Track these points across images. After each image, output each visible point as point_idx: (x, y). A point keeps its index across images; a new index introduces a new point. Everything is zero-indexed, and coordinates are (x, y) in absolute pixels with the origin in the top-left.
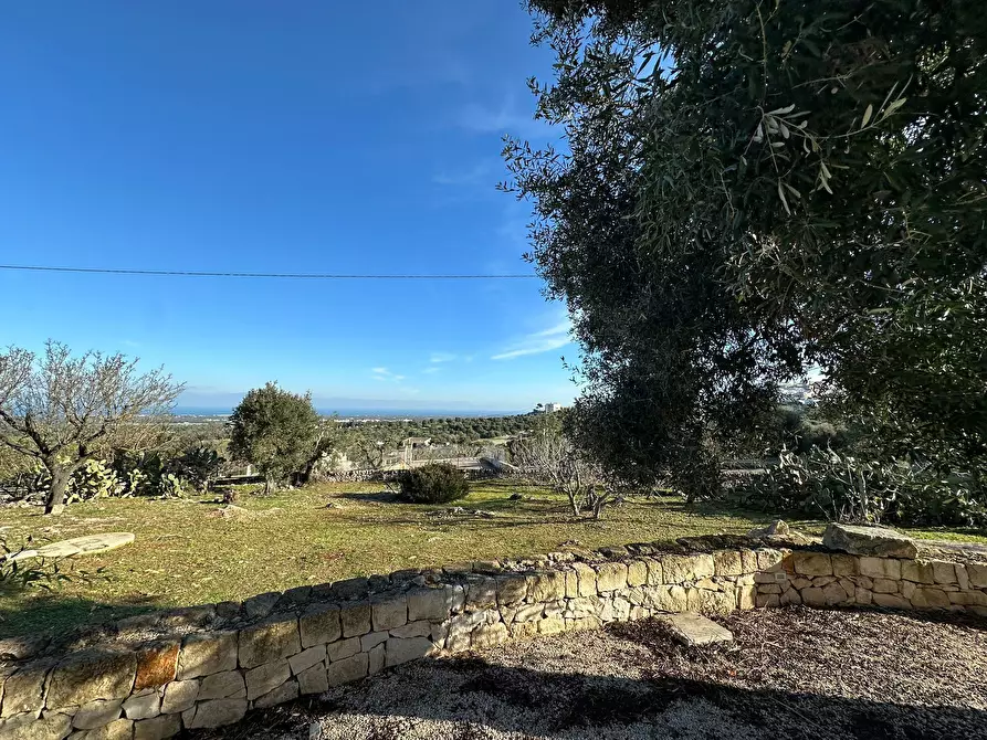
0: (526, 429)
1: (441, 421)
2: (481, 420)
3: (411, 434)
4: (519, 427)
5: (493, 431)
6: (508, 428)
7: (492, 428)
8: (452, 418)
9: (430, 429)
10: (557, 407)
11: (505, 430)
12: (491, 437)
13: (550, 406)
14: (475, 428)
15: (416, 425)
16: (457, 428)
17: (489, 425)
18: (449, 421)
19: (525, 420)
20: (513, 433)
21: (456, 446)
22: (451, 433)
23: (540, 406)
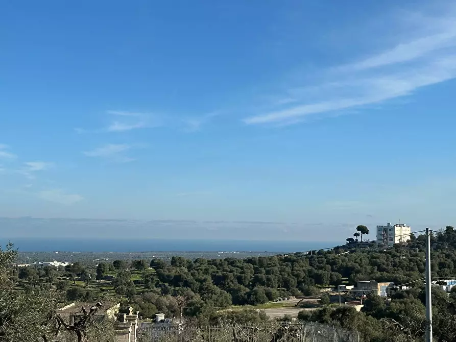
0: (336, 284)
1: (139, 265)
2: (231, 262)
3: (72, 296)
4: (319, 280)
5: (260, 289)
6: (293, 281)
7: (257, 281)
8: (165, 258)
9: (115, 283)
10: (402, 235)
11: (286, 284)
12: (257, 301)
13: (386, 231)
14: (219, 281)
15: (82, 275)
16: (177, 281)
17: (249, 275)
18: (155, 264)
19: (332, 263)
20: (307, 294)
21: (180, 322)
22: (165, 292)
23: (363, 230)
